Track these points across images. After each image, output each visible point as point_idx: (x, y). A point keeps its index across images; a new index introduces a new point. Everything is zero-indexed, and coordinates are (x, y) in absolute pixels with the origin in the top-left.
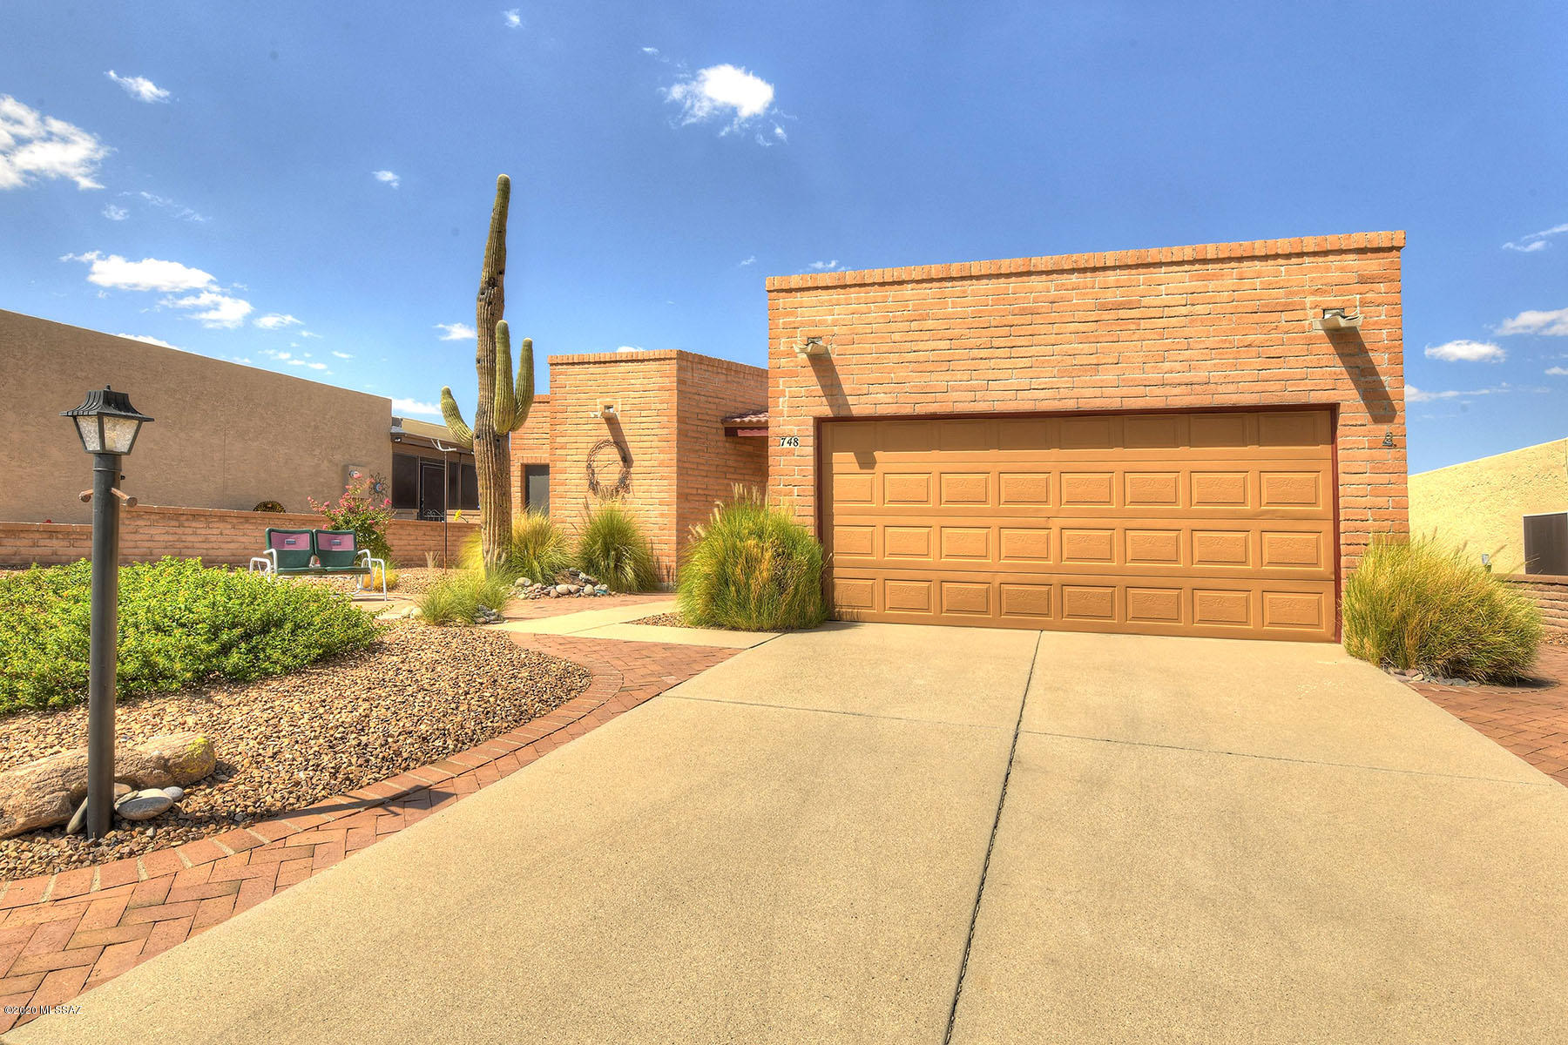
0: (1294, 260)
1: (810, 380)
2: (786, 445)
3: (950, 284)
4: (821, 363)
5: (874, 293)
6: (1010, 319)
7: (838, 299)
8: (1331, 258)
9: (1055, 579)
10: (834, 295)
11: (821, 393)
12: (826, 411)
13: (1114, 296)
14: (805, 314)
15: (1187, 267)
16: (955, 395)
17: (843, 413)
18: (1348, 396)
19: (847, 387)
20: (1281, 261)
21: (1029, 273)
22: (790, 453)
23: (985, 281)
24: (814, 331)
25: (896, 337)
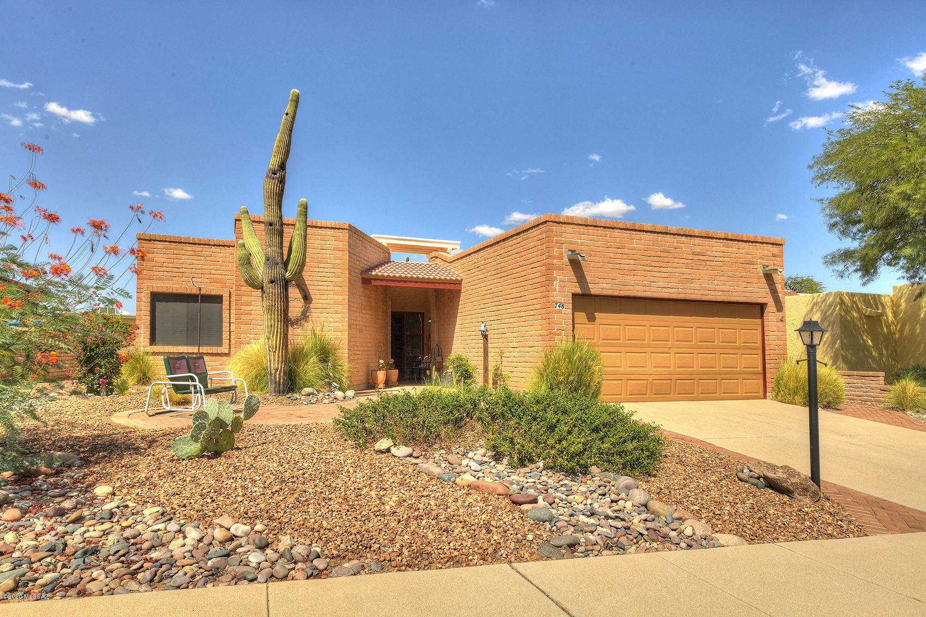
0: (754, 244)
1: (569, 274)
2: (558, 308)
3: (634, 233)
4: (575, 264)
5: (601, 231)
6: (659, 254)
7: (584, 232)
8: (765, 245)
9: (673, 377)
10: (582, 229)
11: (576, 280)
12: (578, 290)
13: (698, 249)
14: (567, 237)
15: (722, 241)
16: (638, 288)
17: (587, 292)
18: (769, 300)
19: (588, 279)
20: (750, 244)
21: (666, 233)
22: (560, 312)
23: (649, 234)
24: (572, 247)
25: (611, 255)
